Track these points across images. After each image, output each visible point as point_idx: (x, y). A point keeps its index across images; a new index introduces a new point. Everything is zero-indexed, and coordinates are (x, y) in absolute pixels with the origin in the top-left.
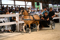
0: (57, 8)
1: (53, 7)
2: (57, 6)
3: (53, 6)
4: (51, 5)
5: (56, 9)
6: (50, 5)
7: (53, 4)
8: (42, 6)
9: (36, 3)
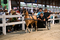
0: (32, 8)
1: (27, 7)
2: (32, 5)
3: (26, 4)
4: (24, 3)
5: (30, 10)
6: (22, 4)
7: (26, 3)
8: (11, 5)
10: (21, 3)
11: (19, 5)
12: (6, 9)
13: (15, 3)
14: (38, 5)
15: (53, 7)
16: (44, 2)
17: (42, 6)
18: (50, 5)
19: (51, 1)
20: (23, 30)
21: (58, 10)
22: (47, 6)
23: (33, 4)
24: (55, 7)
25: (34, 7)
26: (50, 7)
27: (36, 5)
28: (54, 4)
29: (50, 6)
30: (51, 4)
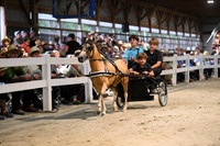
0: (79, 35)
2: (80, 23)
4: (50, 17)
11: (33, 24)
14: (98, 25)
15: (150, 32)
16: (120, 16)
17: (114, 27)
18: (139, 25)
19: (144, 12)
20: (44, 109)
21: (168, 41)
22: (131, 27)
24: (157, 31)
25: (87, 32)
26: (140, 30)
28: (154, 20)
29: (142, 29)
30: (146, 20)
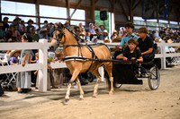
1: (147, 26)
3: (146, 21)
9: (97, 13)
10: (135, 18)
12: (106, 31)
13: (122, 19)
14: (169, 23)
17: (178, 24)
23: (160, 21)
27: (166, 22)
